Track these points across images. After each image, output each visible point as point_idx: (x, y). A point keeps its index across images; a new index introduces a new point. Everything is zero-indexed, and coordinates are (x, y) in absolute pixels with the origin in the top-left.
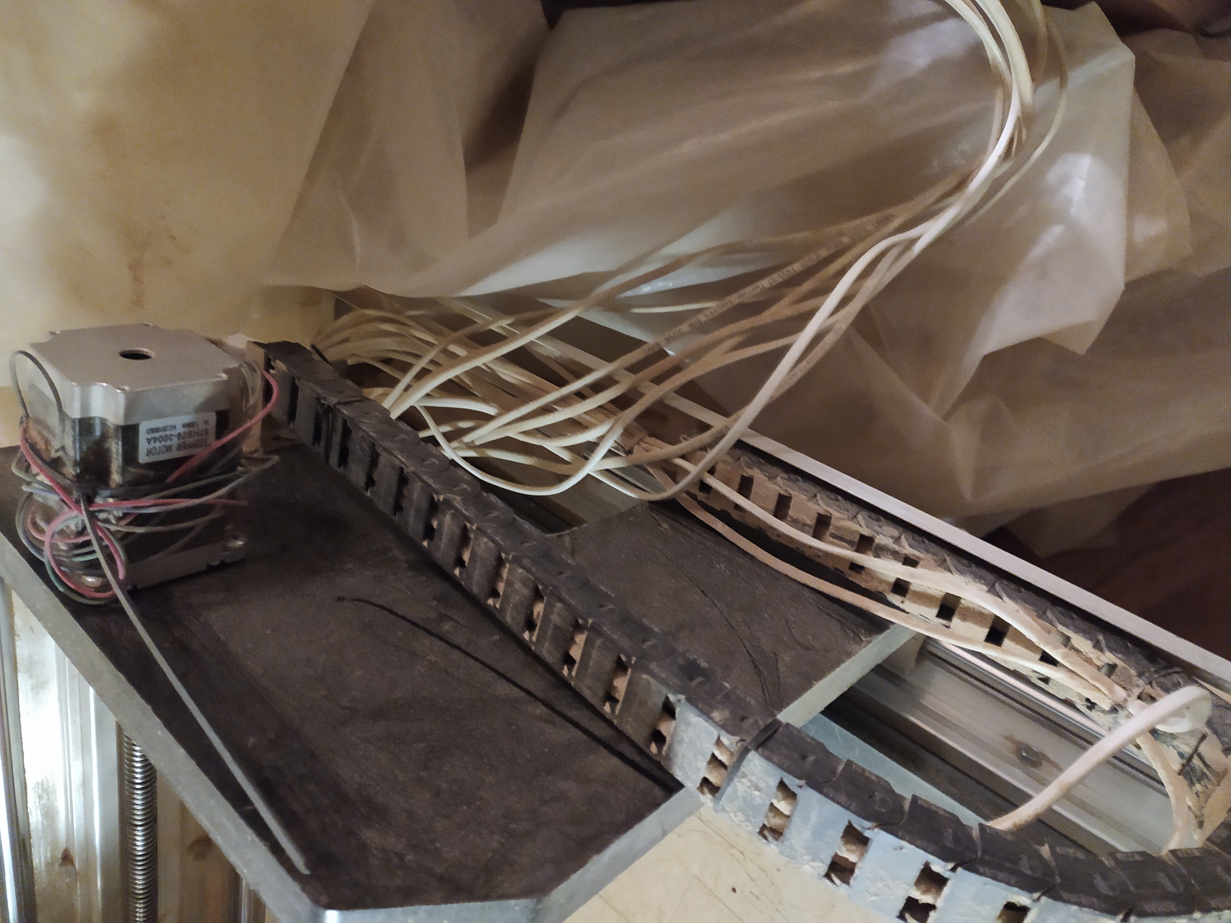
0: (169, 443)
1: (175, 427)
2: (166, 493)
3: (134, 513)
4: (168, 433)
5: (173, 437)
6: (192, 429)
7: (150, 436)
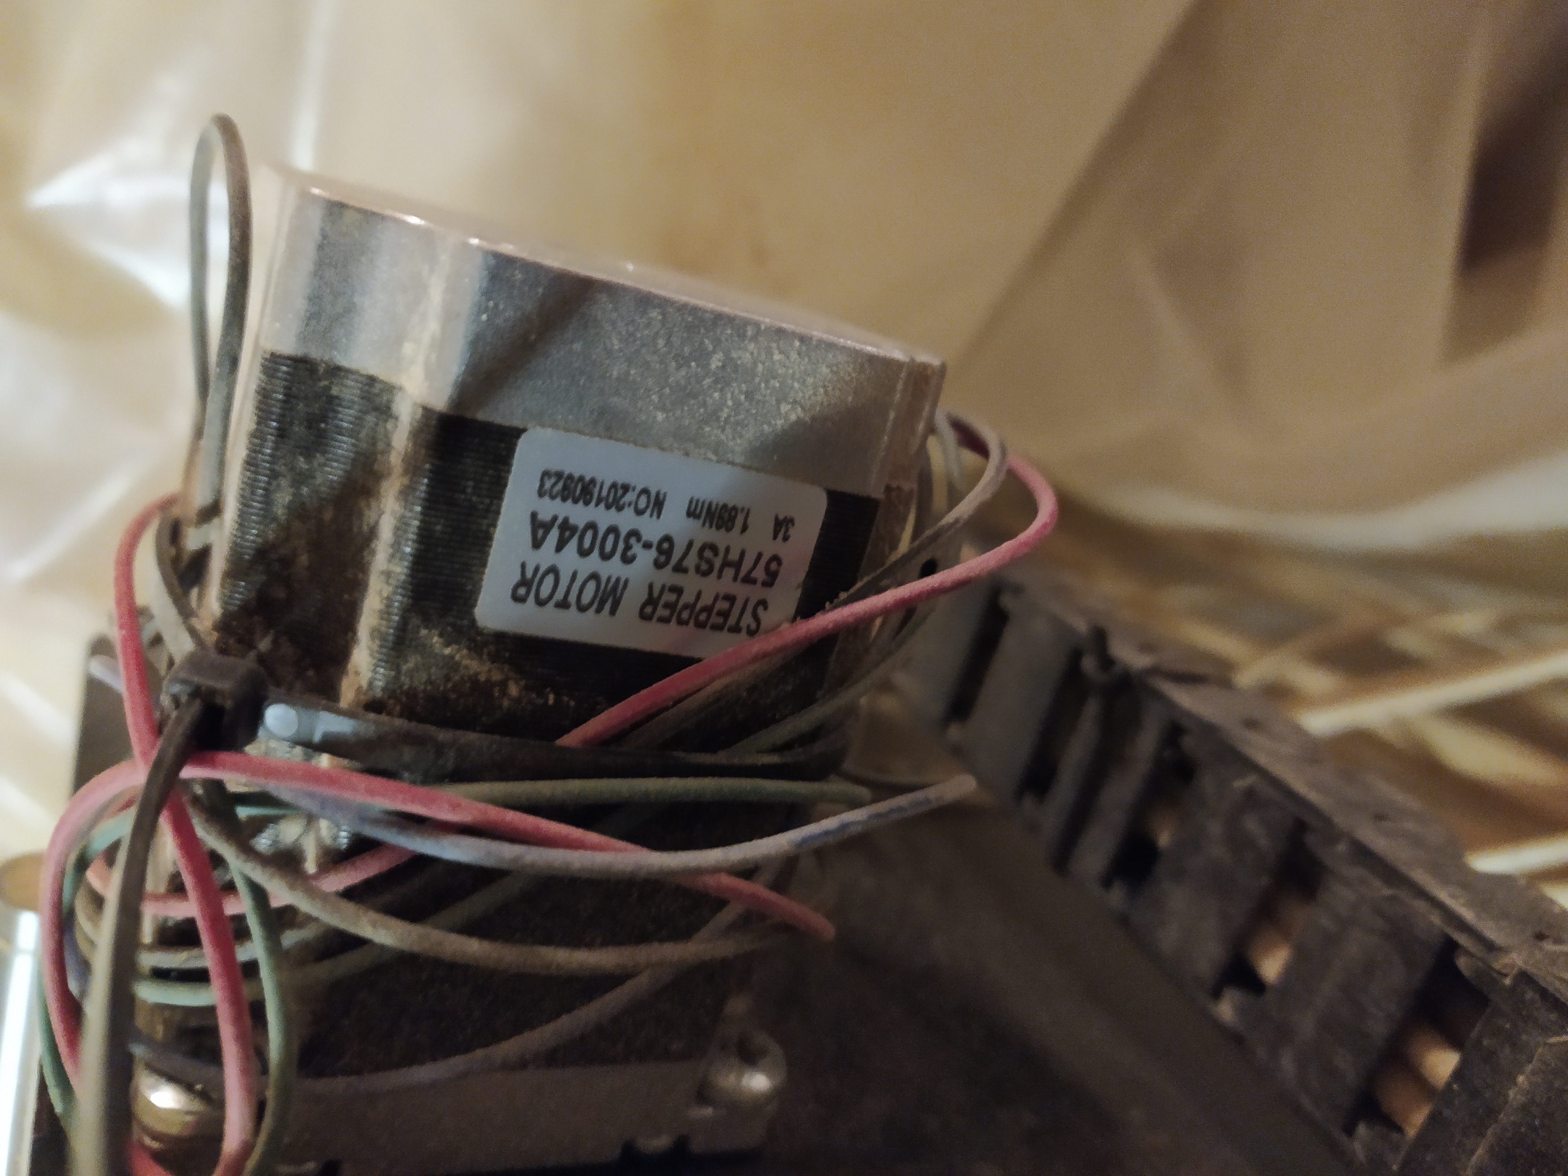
0: (613, 568)
1: (658, 504)
2: (546, 789)
3: (393, 848)
4: (626, 520)
5: (637, 549)
6: (719, 538)
7: (550, 508)
